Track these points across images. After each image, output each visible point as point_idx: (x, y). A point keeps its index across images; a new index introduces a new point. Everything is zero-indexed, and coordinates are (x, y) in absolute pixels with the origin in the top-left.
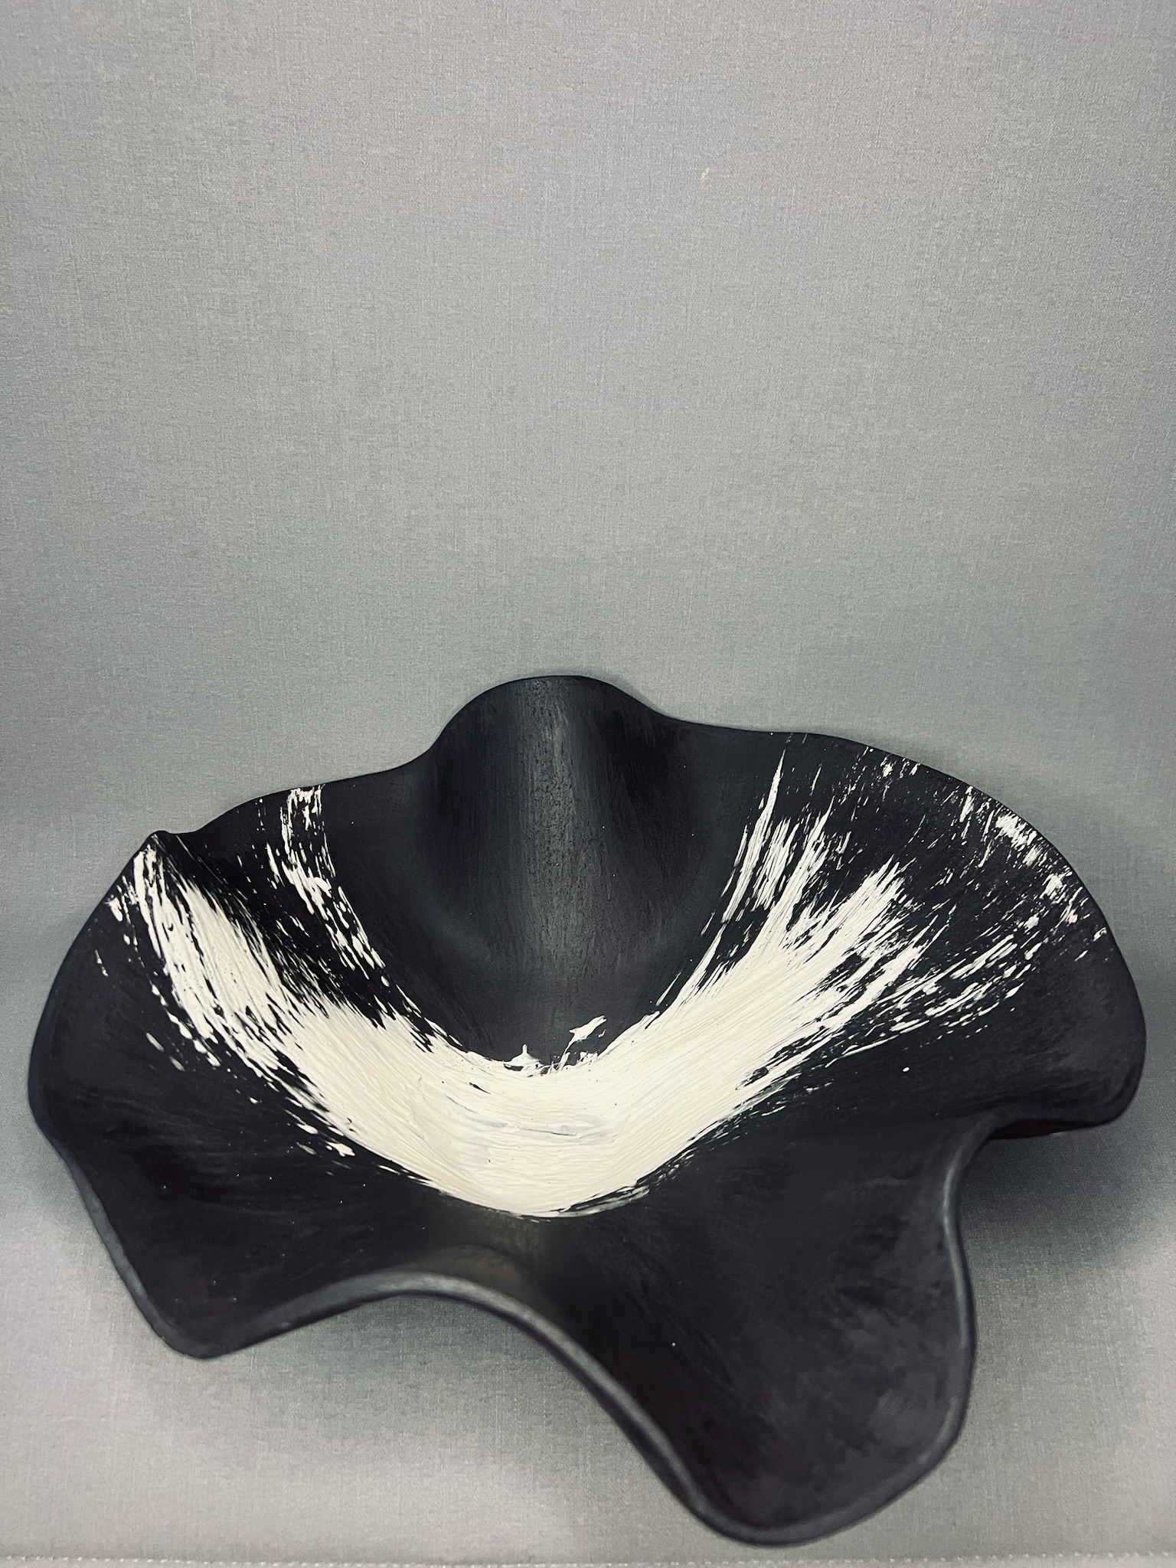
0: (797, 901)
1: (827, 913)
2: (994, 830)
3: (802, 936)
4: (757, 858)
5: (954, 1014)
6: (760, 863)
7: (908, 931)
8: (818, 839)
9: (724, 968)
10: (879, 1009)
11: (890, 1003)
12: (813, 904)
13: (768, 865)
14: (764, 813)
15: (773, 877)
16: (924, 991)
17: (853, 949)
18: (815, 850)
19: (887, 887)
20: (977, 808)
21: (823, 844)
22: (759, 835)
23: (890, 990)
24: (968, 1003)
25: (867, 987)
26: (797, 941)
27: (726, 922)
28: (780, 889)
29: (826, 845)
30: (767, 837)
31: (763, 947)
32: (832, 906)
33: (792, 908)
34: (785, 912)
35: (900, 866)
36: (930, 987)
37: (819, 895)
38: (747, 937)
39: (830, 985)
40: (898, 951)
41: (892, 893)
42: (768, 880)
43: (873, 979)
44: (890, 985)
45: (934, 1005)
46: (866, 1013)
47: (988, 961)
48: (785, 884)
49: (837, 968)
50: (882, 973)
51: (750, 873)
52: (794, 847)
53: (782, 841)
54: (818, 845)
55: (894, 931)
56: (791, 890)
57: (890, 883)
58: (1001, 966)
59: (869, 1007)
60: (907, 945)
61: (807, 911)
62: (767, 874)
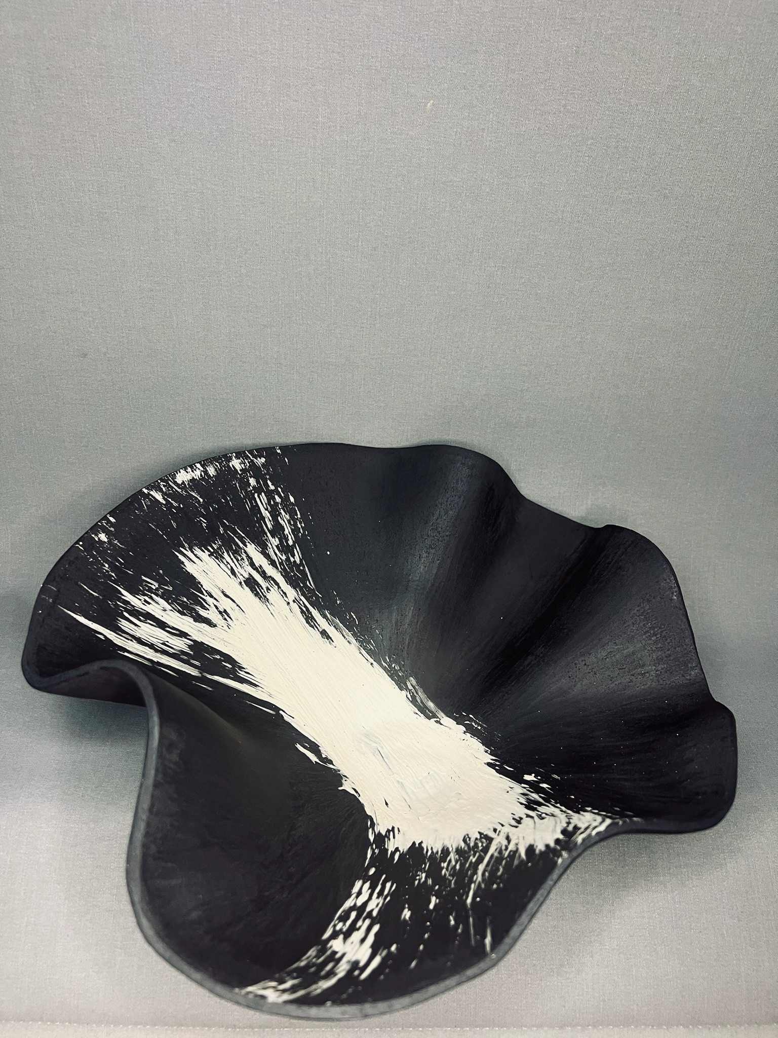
0: (191, 620)
1: (208, 599)
2: (182, 486)
3: (223, 616)
4: (147, 648)
5: (295, 531)
6: (151, 646)
7: (234, 549)
8: (140, 600)
9: (242, 671)
10: (284, 569)
11: (281, 564)
12: (198, 608)
13: (154, 641)
14: (109, 636)
15: (165, 637)
16: (277, 545)
17: (241, 583)
18: (149, 603)
19: (198, 558)
20: (161, 490)
21: (146, 598)
22: (127, 643)
23: (273, 563)
24: (289, 523)
25: (269, 575)
26: (225, 619)
27: (201, 673)
28: (177, 632)
29: (147, 595)
30: (130, 638)
31: (226, 643)
32: (203, 594)
33: (197, 624)
34: (199, 629)
35: (184, 547)
36: (275, 542)
37: (191, 603)
38: (216, 657)
39: (265, 597)
40: (248, 556)
41: (204, 555)
42: (167, 642)
43: (264, 572)
44: (270, 563)
45: (287, 540)
46: (286, 576)
47: (266, 509)
48: (173, 628)
49: (253, 593)
50: (261, 567)
51: (158, 655)
52: (142, 618)
53: (136, 628)
54: (145, 601)
55: (232, 557)
56: (180, 624)
57: (196, 555)
58: (272, 503)
59: (282, 575)
60: (244, 550)
61: (202, 612)
62: (161, 642)
